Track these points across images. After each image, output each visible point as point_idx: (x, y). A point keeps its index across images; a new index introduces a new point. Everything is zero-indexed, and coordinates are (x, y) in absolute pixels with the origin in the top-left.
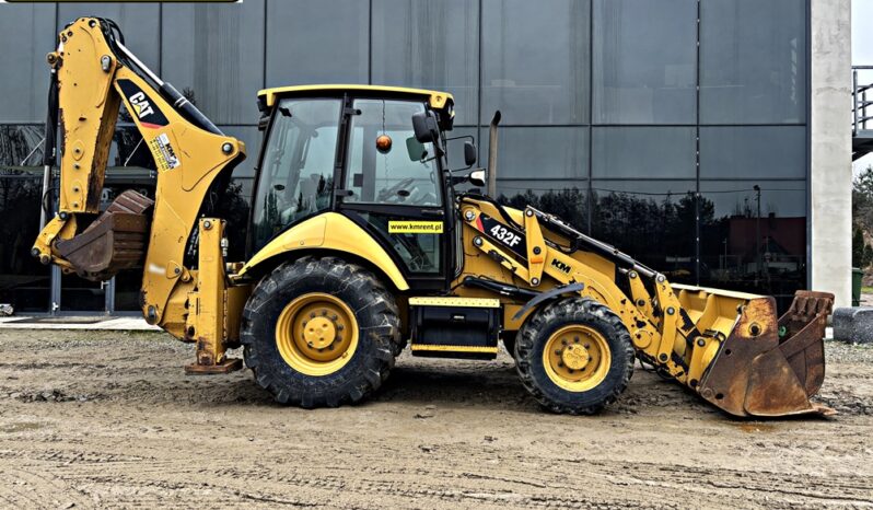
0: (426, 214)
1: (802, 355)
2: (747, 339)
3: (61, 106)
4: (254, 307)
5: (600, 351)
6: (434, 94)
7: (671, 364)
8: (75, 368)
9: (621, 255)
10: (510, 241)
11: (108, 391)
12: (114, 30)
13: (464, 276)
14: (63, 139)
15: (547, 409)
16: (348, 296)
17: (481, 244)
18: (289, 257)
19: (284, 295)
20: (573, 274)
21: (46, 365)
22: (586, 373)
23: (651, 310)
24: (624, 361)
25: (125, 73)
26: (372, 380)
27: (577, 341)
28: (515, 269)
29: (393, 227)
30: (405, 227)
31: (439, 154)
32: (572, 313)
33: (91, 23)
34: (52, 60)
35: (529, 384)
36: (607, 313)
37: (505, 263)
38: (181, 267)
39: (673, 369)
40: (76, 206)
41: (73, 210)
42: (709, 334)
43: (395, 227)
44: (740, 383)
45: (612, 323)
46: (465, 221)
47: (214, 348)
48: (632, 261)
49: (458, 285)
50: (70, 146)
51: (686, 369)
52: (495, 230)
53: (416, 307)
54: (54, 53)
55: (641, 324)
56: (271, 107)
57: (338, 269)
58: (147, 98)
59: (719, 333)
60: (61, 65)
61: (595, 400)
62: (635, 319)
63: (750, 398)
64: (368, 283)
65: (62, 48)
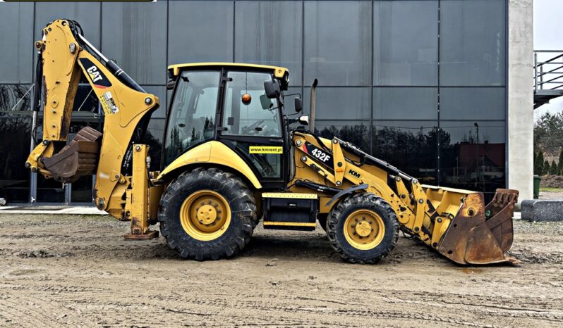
0: (272, 142)
1: (500, 228)
2: (466, 218)
3: (44, 74)
4: (167, 199)
5: (378, 225)
6: (277, 69)
7: (421, 234)
8: (50, 237)
9: (391, 167)
10: (323, 158)
11: (73, 251)
12: (77, 27)
13: (295, 180)
14: (46, 95)
15: (346, 261)
16: (225, 192)
17: (306, 160)
18: (189, 168)
19: (185, 191)
20: (362, 178)
21: (32, 236)
22: (370, 238)
23: (410, 201)
24: (392, 231)
25: (85, 54)
26: (239, 243)
27: (364, 219)
28: (326, 175)
29: (252, 150)
30: (259, 150)
31: (280, 105)
32: (361, 202)
33: (63, 23)
34: (39, 46)
35: (335, 245)
36: (382, 202)
37: (320, 172)
38: (119, 174)
39: (423, 237)
40: (54, 136)
41: (51, 139)
42: (444, 215)
43: (253, 150)
44: (462, 244)
45: (385, 208)
46: (296, 146)
47: (142, 224)
48: (398, 171)
49: (292, 186)
50: (50, 99)
51: (431, 236)
52: (314, 152)
53: (266, 199)
54: (40, 42)
55: (403, 209)
56: (176, 76)
57: (218, 175)
58: (98, 70)
59: (451, 214)
60: (44, 49)
61: (375, 255)
62: (400, 206)
63: (468, 253)
64: (237, 184)
65: (45, 38)
